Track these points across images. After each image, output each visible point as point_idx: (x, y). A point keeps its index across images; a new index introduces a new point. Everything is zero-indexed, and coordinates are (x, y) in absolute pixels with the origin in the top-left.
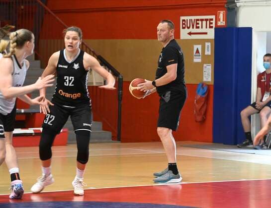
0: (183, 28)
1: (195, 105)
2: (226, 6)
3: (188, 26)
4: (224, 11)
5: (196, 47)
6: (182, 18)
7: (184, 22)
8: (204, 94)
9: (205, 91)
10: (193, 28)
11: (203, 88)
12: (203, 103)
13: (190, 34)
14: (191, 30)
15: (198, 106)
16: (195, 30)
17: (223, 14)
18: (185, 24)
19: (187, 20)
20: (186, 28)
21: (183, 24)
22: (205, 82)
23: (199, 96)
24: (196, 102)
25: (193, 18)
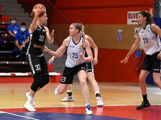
0: (129, 18)
1: (134, 62)
2: (154, 5)
3: (132, 17)
4: (153, 9)
5: (136, 29)
6: (129, 12)
7: (129, 15)
8: (140, 56)
9: (141, 54)
10: (135, 18)
11: (139, 52)
12: (139, 61)
13: (133, 21)
15: (136, 63)
16: (136, 19)
17: (152, 10)
18: (130, 16)
19: (131, 14)
20: (131, 18)
21: (129, 16)
22: (141, 49)
23: (137, 57)
24: (135, 60)
25: (135, 12)
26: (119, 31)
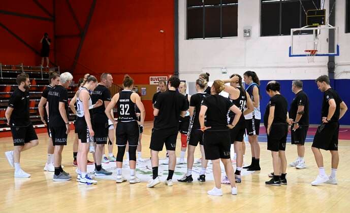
0: (151, 81)
6: (150, 77)
13: (155, 83)
14: (155, 81)
25: (154, 77)
26: (142, 88)
